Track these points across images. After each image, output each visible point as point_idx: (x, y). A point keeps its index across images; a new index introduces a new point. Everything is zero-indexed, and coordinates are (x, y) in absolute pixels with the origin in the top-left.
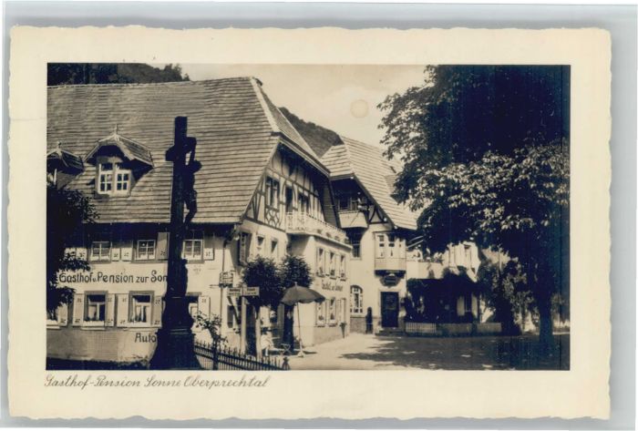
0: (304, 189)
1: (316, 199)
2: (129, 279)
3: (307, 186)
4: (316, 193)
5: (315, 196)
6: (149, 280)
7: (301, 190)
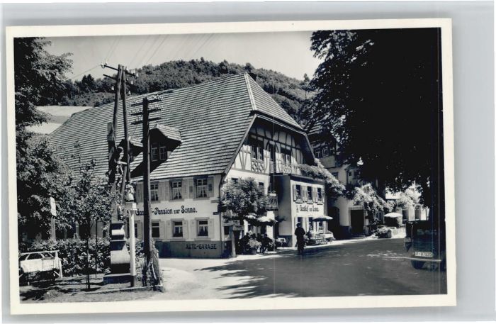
0: (286, 145)
1: (298, 151)
2: (170, 212)
3: (289, 142)
4: (298, 147)
5: (296, 149)
6: (180, 212)
7: (283, 146)
